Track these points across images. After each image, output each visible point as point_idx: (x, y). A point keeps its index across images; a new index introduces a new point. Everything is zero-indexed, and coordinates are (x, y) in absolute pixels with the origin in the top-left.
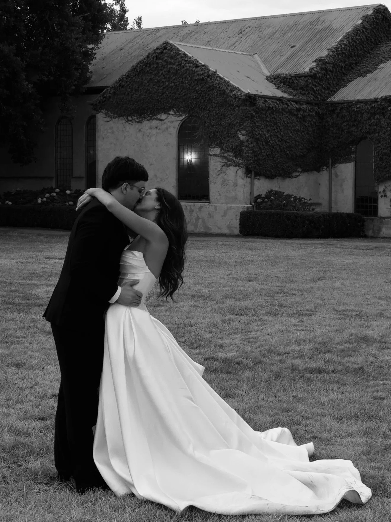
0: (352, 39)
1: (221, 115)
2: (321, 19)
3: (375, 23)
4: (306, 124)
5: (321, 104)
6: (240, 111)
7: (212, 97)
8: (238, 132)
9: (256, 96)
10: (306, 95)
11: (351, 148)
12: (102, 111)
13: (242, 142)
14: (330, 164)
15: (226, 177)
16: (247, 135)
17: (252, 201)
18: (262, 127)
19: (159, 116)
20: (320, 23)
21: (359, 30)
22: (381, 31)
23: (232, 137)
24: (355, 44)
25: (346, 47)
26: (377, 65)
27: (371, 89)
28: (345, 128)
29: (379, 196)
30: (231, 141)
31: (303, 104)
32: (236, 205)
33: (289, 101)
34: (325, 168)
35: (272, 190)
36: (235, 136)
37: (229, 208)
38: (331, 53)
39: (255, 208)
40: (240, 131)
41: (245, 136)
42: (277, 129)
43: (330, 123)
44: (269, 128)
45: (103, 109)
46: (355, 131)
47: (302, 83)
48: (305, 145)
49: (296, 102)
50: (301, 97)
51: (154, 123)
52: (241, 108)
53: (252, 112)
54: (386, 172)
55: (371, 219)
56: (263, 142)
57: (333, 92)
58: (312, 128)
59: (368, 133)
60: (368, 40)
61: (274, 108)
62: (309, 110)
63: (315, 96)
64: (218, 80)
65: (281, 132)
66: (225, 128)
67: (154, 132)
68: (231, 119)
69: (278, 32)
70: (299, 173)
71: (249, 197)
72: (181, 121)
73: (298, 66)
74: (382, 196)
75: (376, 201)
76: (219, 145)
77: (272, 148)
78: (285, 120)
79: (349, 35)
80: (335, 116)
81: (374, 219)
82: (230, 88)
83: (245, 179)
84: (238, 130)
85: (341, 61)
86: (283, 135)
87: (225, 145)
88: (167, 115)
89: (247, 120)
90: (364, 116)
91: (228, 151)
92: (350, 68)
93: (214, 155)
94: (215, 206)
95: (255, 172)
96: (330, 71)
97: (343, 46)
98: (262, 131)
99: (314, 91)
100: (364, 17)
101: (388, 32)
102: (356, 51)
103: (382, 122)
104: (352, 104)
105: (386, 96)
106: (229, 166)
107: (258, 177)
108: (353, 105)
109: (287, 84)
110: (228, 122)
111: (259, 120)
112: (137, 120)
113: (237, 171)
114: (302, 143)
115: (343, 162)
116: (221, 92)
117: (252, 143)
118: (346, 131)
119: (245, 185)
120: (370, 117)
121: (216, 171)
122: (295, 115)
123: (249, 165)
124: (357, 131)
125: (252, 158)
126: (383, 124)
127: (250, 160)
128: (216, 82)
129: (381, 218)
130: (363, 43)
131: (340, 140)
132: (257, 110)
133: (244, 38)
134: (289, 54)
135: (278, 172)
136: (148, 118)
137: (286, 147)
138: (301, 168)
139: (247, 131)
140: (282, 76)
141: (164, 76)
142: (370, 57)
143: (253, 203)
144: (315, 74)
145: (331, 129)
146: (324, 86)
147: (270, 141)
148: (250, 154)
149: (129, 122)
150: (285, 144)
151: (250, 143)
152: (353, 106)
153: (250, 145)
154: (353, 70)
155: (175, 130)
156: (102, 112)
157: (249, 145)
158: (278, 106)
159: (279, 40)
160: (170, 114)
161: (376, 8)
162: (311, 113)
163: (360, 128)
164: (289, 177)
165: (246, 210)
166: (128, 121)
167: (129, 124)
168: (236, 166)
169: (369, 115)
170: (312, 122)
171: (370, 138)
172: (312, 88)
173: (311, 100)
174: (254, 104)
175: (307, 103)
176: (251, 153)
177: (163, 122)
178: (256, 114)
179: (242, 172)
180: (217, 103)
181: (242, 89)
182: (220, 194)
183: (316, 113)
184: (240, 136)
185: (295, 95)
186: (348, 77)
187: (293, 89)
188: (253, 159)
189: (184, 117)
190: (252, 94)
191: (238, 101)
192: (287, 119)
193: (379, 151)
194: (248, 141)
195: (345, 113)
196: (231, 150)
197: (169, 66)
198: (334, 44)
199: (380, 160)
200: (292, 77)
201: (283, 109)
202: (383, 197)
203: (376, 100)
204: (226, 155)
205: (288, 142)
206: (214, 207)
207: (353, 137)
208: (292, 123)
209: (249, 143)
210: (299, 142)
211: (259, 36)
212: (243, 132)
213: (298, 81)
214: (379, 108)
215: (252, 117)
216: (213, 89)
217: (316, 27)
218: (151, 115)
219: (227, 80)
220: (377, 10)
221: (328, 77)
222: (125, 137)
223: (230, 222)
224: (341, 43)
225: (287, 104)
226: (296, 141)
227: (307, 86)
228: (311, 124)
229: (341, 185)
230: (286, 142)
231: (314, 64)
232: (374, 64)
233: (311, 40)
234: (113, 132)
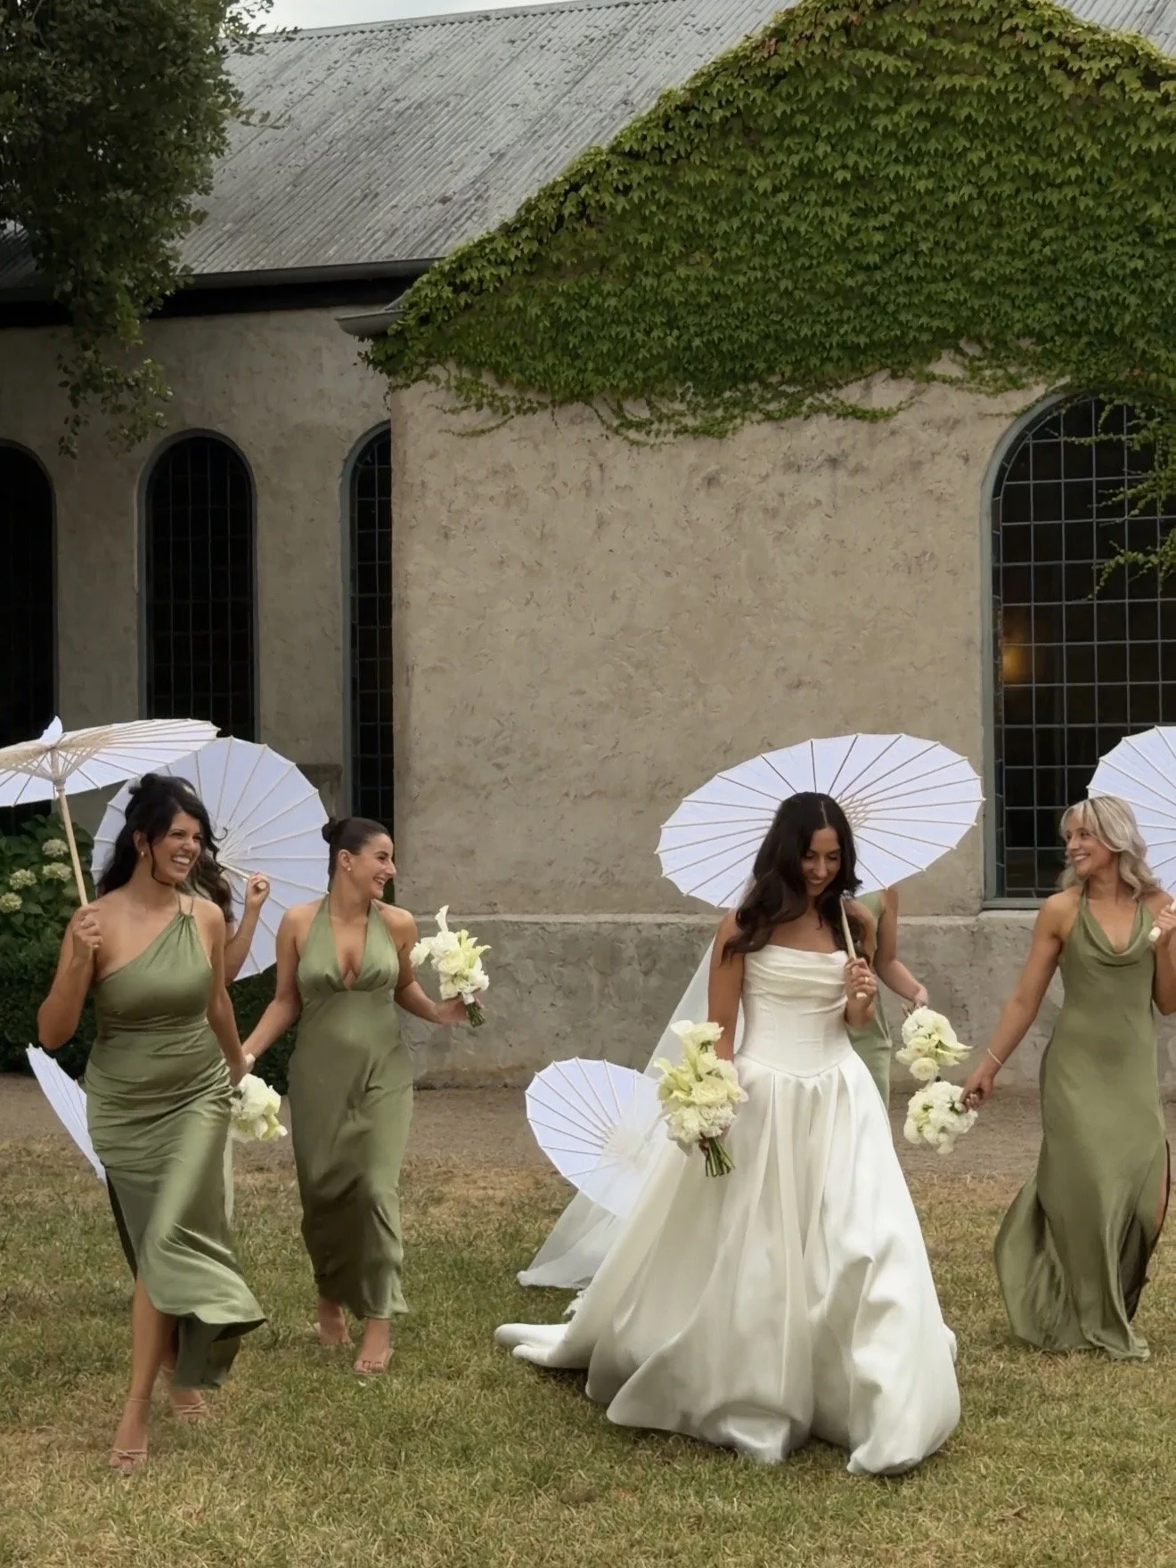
12: (436, 370)
19: (851, 394)
45: (442, 361)
51: (819, 433)
67: (817, 486)
72: (1018, 415)
88: (910, 386)
112: (690, 421)
136: (772, 407)
141: (903, 144)
149: (632, 434)
155: (977, 475)
156: (436, 379)
160: (931, 378)
166: (629, 425)
167: (633, 443)
177: (882, 428)
189: (1039, 390)
197: (942, 82)
218: (791, 390)
222: (601, 523)
234: (513, 497)
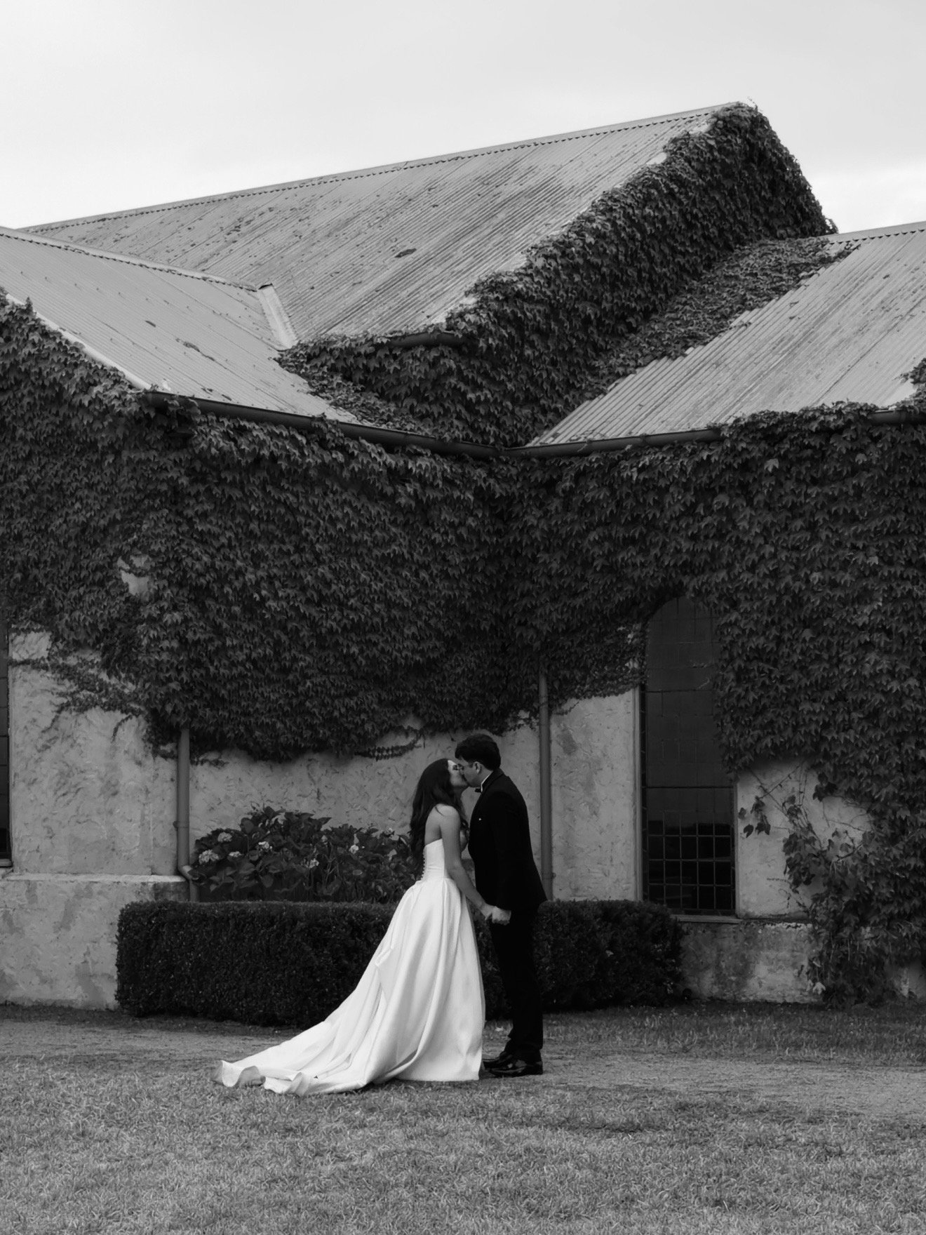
0: (627, 215)
1: (50, 492)
2: (524, 165)
3: (718, 167)
4: (437, 537)
5: (499, 460)
6: (125, 471)
7: (14, 418)
8: (120, 562)
9: (190, 405)
10: (435, 420)
11: (624, 634)
13: (135, 604)
14: (544, 700)
15: (72, 756)
16: (155, 572)
17: (183, 859)
18: (224, 540)
20: (515, 177)
21: (655, 185)
22: (743, 201)
23: (93, 583)
24: (638, 236)
25: (602, 242)
26: (726, 317)
27: (699, 395)
28: (597, 551)
29: (740, 827)
30: (89, 598)
31: (420, 455)
32: (115, 878)
33: (354, 437)
34: (524, 715)
35: (268, 810)
36: (105, 579)
37: (86, 892)
38: (540, 263)
39: (193, 889)
40: (126, 559)
41: (147, 579)
42: (299, 550)
43: (538, 534)
44: (261, 546)
46: (634, 565)
47: (416, 369)
48: (432, 622)
49: (390, 446)
50: (408, 427)
52: (125, 455)
53: (172, 474)
54: (763, 727)
55: (708, 924)
56: (229, 604)
57: (550, 416)
58: (464, 553)
59: (688, 568)
60: (690, 226)
61: (284, 465)
62: (445, 479)
63: (471, 427)
64: (34, 344)
65: (321, 563)
66: (65, 545)
68: (87, 507)
69: (365, 216)
70: (411, 739)
71: (167, 841)
73: (411, 312)
74: (749, 830)
75: (727, 846)
76: (46, 619)
77: (277, 633)
78: (339, 514)
79: (616, 200)
80: (555, 504)
81: (720, 924)
82: (79, 373)
83: (149, 762)
84: (119, 553)
85: (582, 297)
86: (329, 576)
87: (67, 617)
89: (152, 508)
90: (668, 499)
91: (78, 645)
92: (622, 328)
93: (25, 662)
94: (28, 882)
95: (192, 731)
96: (538, 330)
97: (590, 239)
98: (226, 558)
99: (469, 406)
100: (674, 141)
101: (771, 209)
102: (645, 265)
103: (744, 524)
104: (619, 454)
105: (753, 416)
106: (83, 708)
107: (212, 756)
108: (626, 456)
109: (358, 376)
110: (73, 518)
111: (208, 507)
113: (116, 730)
114: (419, 615)
115: (594, 692)
116: (49, 392)
117: (175, 608)
118: (598, 563)
119: (147, 792)
120: (694, 505)
121: (35, 733)
122: (383, 496)
123: (163, 703)
124: (642, 565)
125: (179, 671)
126: (746, 532)
127: (169, 680)
128: (26, 350)
129: (749, 919)
130: (673, 237)
131: (579, 601)
132: (198, 465)
133: (241, 242)
134: (384, 276)
135: (307, 734)
137: (344, 628)
138: (418, 715)
139: (154, 555)
140: (339, 345)
142: (703, 292)
143: (187, 869)
144: (469, 337)
145: (543, 557)
146: (510, 386)
147: (263, 599)
148: (165, 656)
150: (337, 614)
151: (165, 604)
152: (624, 463)
153: (167, 618)
154: (632, 336)
157: (161, 617)
158: (303, 455)
159: (360, 239)
161: (722, 115)
162: (456, 494)
163: (655, 551)
164: (366, 754)
165: (148, 898)
168: (110, 707)
169: (690, 498)
170: (463, 531)
171: (698, 592)
172: (455, 389)
173: (456, 440)
174: (185, 441)
175: (441, 450)
176: (170, 650)
178: (192, 483)
179: (137, 732)
180: (35, 442)
181: (131, 376)
182: (49, 829)
183: (479, 493)
184: (127, 578)
185: (390, 418)
186: (613, 361)
187: (381, 396)
188: (184, 676)
190: (171, 396)
191: (113, 426)
192: (347, 509)
193: (732, 643)
194: (157, 597)
195: (593, 491)
196: (90, 641)
198: (556, 233)
199: (738, 680)
200: (379, 346)
201: (324, 469)
202: (754, 833)
203: (713, 435)
204: (72, 661)
205: (351, 608)
206: (23, 888)
207: (630, 587)
208: (371, 530)
209: (161, 609)
210: (404, 608)
211: (295, 234)
212: (140, 562)
213: (401, 363)
214: (729, 467)
215: (176, 496)
216: (18, 383)
217: (502, 188)
219: (73, 339)
220: (724, 120)
221: (528, 352)
223: (88, 953)
224: (580, 227)
225: (343, 449)
226: (390, 604)
227: (437, 383)
228: (459, 538)
229: (588, 786)
230: (342, 605)
231: (471, 301)
232: (714, 312)
233: (475, 228)
